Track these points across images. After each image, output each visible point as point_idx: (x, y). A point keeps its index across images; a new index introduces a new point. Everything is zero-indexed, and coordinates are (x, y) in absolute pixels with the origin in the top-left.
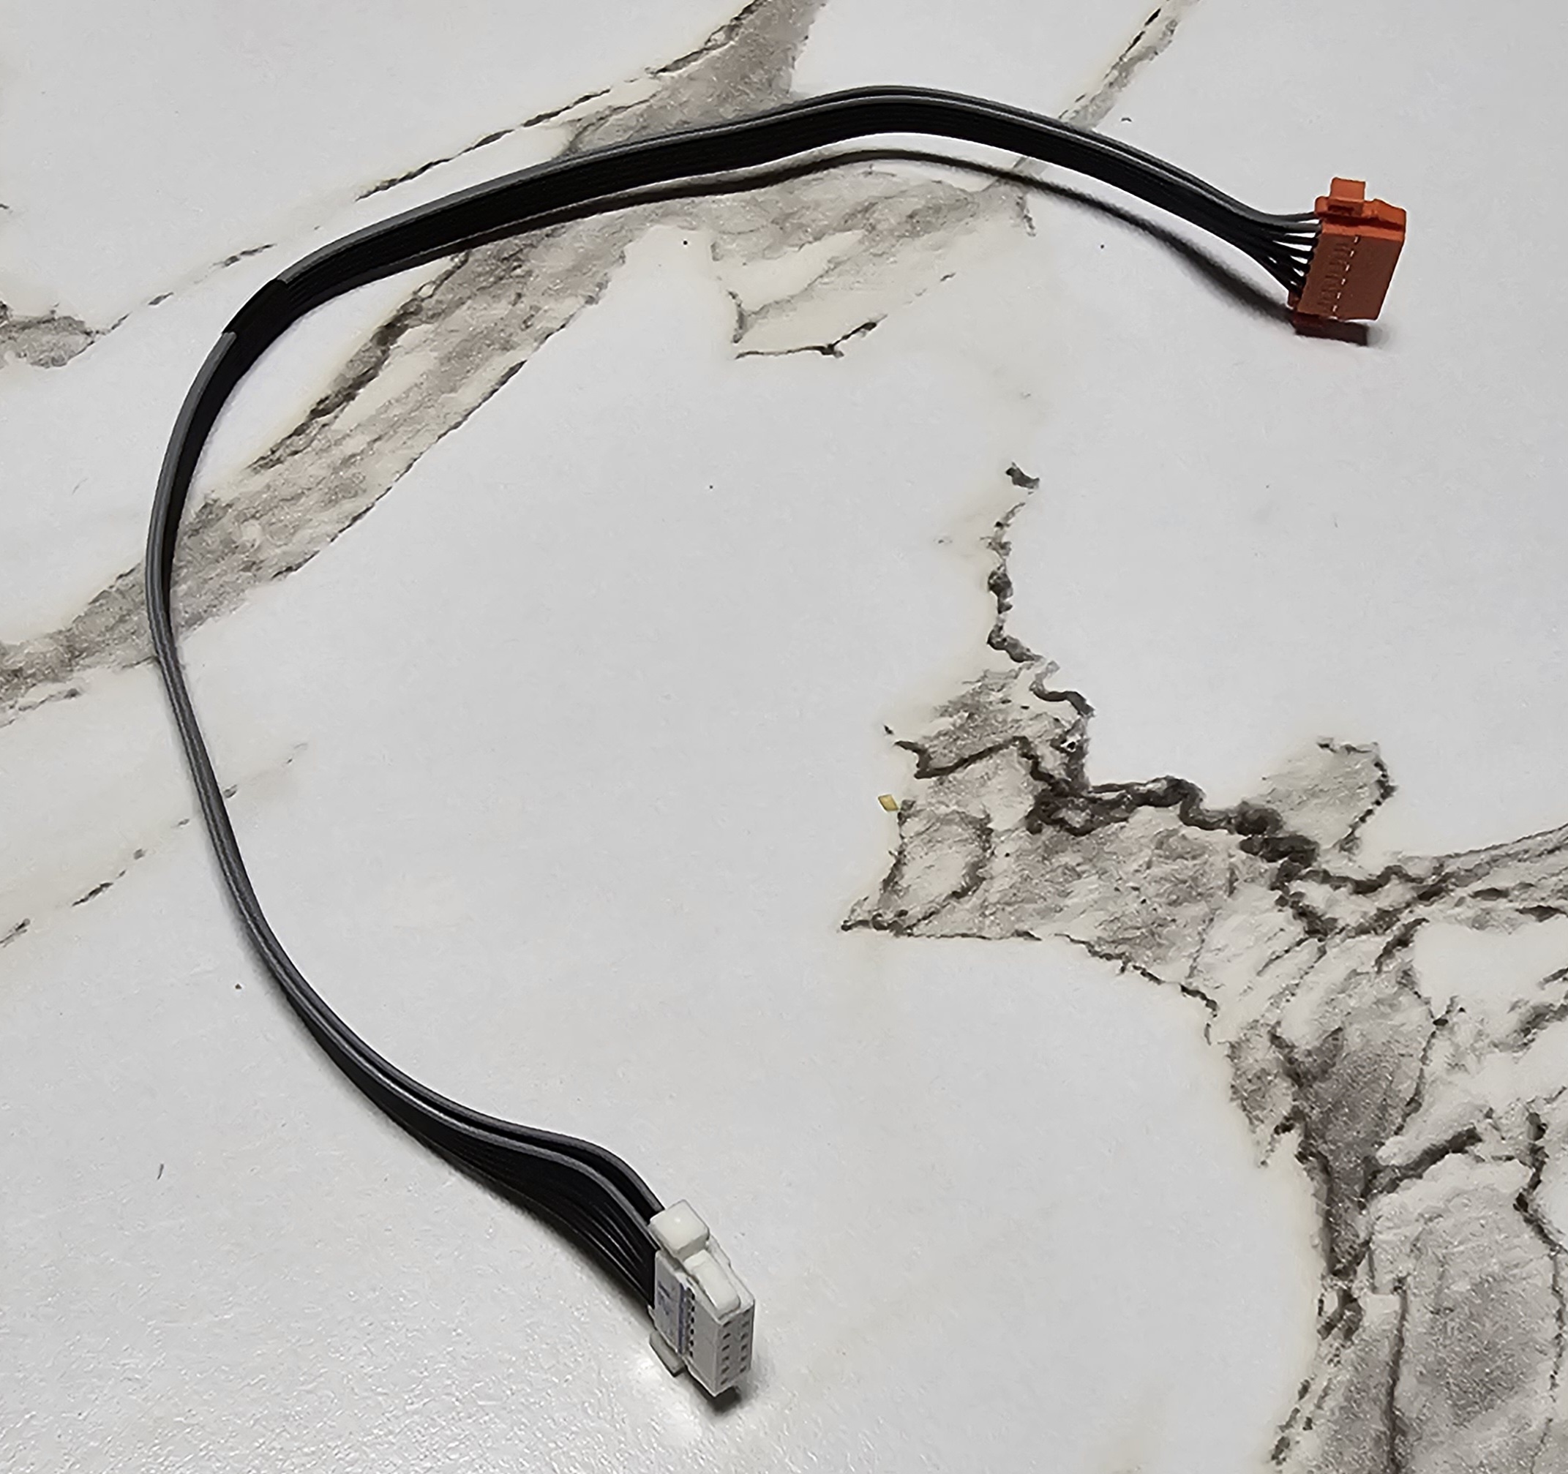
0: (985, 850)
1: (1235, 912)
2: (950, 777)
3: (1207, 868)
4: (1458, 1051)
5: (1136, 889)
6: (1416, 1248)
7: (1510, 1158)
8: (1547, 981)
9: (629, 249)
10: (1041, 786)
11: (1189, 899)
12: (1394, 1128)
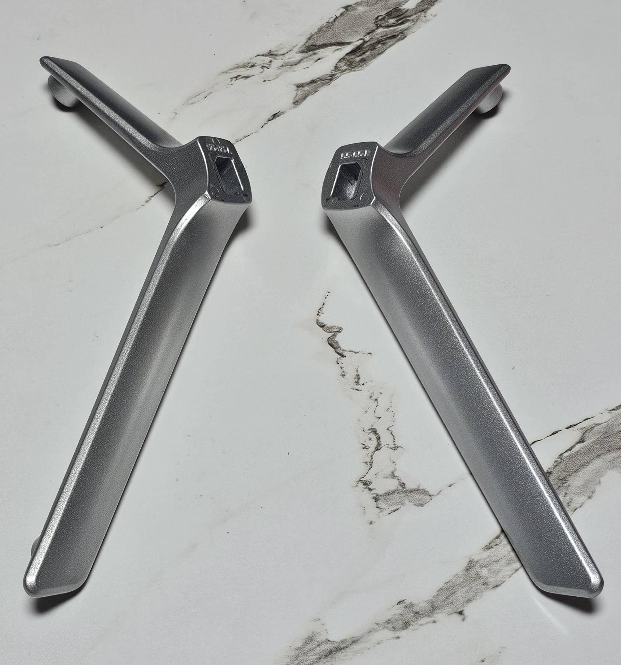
9: (602, 479)
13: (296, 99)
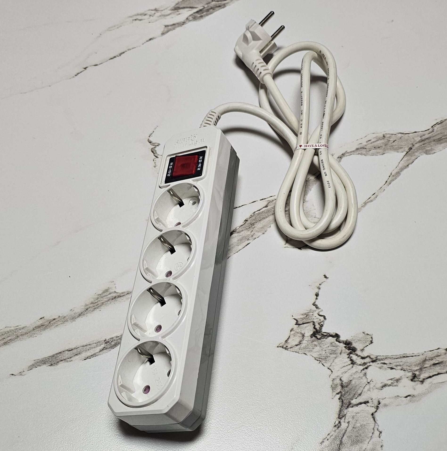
0: (303, 339)
1: (340, 357)
2: (300, 326)
3: (338, 349)
4: (370, 388)
5: (325, 350)
6: (353, 417)
7: (373, 407)
8: (388, 380)
10: (315, 330)
11: (333, 354)
12: (355, 398)
13: (163, 32)
